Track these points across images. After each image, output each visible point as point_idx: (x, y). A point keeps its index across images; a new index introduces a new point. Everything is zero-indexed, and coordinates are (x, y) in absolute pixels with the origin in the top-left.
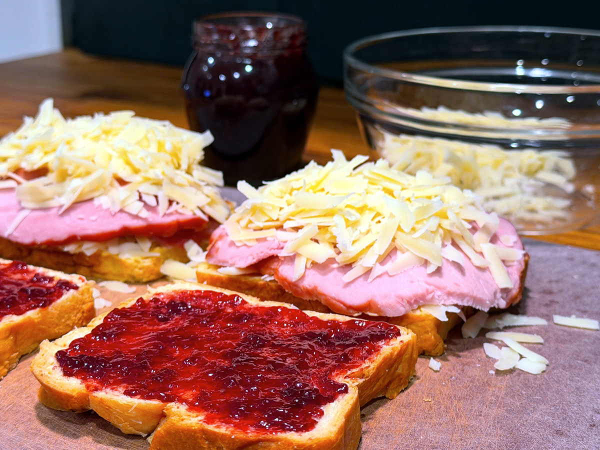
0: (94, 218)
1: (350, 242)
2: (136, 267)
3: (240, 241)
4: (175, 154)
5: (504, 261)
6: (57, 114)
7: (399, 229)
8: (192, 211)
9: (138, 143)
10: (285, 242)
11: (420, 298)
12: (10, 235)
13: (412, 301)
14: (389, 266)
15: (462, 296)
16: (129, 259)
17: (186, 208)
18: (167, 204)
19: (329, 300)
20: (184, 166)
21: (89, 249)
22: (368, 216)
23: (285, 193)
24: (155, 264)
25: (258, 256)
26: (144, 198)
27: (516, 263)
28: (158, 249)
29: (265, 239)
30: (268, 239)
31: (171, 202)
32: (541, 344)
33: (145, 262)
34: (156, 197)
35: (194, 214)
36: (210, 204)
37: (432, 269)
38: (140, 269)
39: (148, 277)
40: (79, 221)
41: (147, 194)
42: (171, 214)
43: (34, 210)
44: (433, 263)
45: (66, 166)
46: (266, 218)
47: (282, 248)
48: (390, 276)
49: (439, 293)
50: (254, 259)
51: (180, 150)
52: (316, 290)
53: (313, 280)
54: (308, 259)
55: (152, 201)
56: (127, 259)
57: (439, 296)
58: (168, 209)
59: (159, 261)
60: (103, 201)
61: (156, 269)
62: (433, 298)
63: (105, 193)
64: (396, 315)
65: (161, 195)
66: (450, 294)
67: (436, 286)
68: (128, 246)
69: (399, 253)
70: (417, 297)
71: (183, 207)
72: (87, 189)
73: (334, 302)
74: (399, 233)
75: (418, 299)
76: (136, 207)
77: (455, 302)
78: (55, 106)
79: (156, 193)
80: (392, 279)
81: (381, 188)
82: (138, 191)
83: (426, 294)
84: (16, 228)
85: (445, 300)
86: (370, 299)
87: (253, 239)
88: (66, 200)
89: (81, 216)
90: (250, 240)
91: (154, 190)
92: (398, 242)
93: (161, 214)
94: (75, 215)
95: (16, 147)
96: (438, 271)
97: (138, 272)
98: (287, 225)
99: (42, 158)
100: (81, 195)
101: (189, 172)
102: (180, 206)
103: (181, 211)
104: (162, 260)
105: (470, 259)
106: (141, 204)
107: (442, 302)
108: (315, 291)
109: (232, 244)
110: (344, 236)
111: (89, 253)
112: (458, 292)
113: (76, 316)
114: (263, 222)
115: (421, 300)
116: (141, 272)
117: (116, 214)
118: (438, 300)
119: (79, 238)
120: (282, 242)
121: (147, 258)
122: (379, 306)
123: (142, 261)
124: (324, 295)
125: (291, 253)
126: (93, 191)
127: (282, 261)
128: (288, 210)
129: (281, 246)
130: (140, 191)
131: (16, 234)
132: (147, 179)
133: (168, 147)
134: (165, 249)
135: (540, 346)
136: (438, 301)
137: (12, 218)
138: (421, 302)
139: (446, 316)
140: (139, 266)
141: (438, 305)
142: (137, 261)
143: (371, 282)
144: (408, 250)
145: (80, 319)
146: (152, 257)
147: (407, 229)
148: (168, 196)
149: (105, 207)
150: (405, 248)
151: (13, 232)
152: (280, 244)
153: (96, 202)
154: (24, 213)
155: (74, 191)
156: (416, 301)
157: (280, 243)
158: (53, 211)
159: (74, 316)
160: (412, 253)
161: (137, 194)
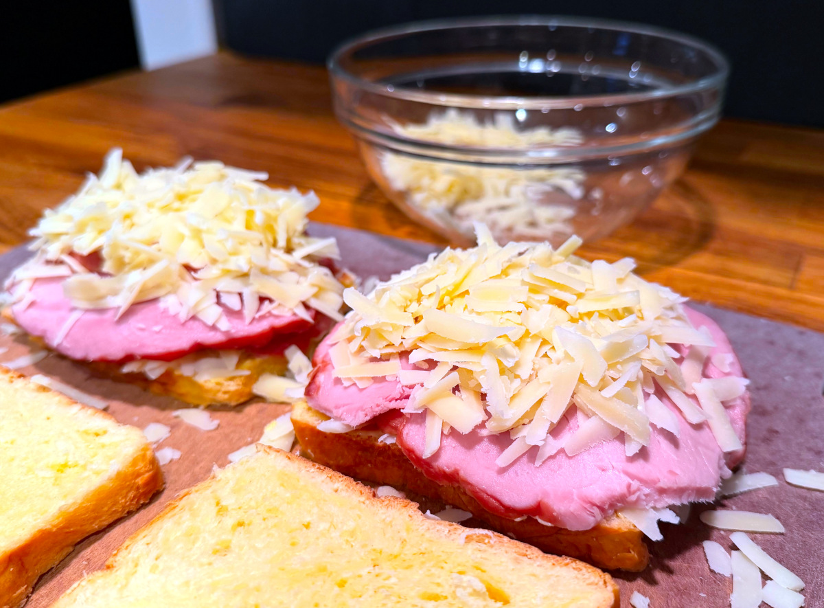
0: (157, 328)
1: (507, 399)
2: (218, 391)
3: (350, 379)
4: (269, 227)
5: (723, 403)
6: (128, 167)
7: (581, 380)
8: (291, 309)
9: (219, 215)
10: (412, 387)
11: (618, 501)
12: (59, 345)
13: (606, 507)
14: (567, 440)
15: (680, 491)
16: (210, 381)
17: (284, 306)
18: (256, 303)
19: (477, 492)
20: (282, 243)
21: (154, 371)
22: (531, 349)
23: (411, 301)
24: (245, 384)
25: (373, 412)
26: (224, 299)
27: (739, 402)
28: (248, 363)
29: (383, 379)
30: (387, 379)
31: (262, 299)
32: (782, 534)
33: (229, 385)
34: (240, 295)
35: (295, 314)
36: (316, 296)
37: (632, 449)
38: (225, 393)
39: (238, 400)
40: (139, 333)
41: (229, 293)
42: (262, 318)
43: (87, 311)
44: (636, 439)
45: (123, 253)
46: (385, 343)
47: (407, 397)
48: (570, 458)
49: (647, 491)
50: (366, 415)
51: (275, 219)
52: (458, 474)
53: (452, 458)
54: (444, 424)
55: (233, 303)
56: (206, 382)
57: (646, 495)
58: (258, 310)
59: (251, 380)
60: (169, 303)
61: (247, 390)
62: (638, 499)
63: (174, 290)
64: (581, 529)
65: (247, 292)
66: (662, 491)
67: (641, 480)
68: (206, 363)
69: (580, 415)
70: (613, 500)
71: (280, 305)
72: (150, 285)
73: (485, 496)
74: (582, 386)
75: (615, 503)
76: (211, 313)
77: (671, 501)
78: (125, 157)
79: (239, 291)
80: (572, 461)
81: (546, 298)
82: (215, 290)
83: (627, 495)
84: (67, 335)
85: (655, 501)
86: (539, 499)
87: (368, 378)
88: (121, 301)
89: (142, 326)
90: (361, 379)
91: (237, 286)
92: (579, 400)
93: (248, 320)
94: (135, 323)
95: (70, 218)
96: (643, 454)
97: (222, 397)
98: (416, 357)
99: (95, 239)
100: (142, 291)
101: (289, 250)
102: (275, 305)
103: (275, 312)
104: (255, 376)
105: (680, 411)
106: (219, 310)
107: (651, 504)
108: (456, 475)
109: (338, 381)
110: (498, 389)
111: (153, 375)
112: (675, 486)
113: (126, 497)
114: (380, 349)
115: (619, 503)
116: (226, 396)
117: (186, 322)
118: (645, 500)
119: (139, 358)
120: (406, 386)
121: (232, 379)
122: (555, 514)
123: (226, 383)
124: (469, 484)
125: (419, 409)
126: (158, 286)
127: (408, 419)
128: (416, 332)
129: (406, 394)
130: (218, 289)
131: (66, 345)
132: (227, 272)
133: (258, 219)
134: (258, 360)
135: (781, 538)
136: (645, 503)
137: (62, 320)
138: (619, 505)
139: (658, 530)
140: (224, 389)
141: (644, 509)
142: (218, 384)
143: (540, 466)
144: (594, 414)
145: (134, 497)
146: (241, 376)
147: (593, 382)
148: (258, 293)
149: (172, 312)
150: (590, 409)
151: (62, 342)
152: (404, 391)
153: (162, 305)
154: (75, 315)
155: (131, 288)
156: (612, 506)
157: (404, 388)
158: (108, 315)
159: (123, 498)
160: (601, 419)
161: (214, 294)
